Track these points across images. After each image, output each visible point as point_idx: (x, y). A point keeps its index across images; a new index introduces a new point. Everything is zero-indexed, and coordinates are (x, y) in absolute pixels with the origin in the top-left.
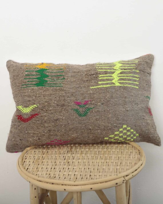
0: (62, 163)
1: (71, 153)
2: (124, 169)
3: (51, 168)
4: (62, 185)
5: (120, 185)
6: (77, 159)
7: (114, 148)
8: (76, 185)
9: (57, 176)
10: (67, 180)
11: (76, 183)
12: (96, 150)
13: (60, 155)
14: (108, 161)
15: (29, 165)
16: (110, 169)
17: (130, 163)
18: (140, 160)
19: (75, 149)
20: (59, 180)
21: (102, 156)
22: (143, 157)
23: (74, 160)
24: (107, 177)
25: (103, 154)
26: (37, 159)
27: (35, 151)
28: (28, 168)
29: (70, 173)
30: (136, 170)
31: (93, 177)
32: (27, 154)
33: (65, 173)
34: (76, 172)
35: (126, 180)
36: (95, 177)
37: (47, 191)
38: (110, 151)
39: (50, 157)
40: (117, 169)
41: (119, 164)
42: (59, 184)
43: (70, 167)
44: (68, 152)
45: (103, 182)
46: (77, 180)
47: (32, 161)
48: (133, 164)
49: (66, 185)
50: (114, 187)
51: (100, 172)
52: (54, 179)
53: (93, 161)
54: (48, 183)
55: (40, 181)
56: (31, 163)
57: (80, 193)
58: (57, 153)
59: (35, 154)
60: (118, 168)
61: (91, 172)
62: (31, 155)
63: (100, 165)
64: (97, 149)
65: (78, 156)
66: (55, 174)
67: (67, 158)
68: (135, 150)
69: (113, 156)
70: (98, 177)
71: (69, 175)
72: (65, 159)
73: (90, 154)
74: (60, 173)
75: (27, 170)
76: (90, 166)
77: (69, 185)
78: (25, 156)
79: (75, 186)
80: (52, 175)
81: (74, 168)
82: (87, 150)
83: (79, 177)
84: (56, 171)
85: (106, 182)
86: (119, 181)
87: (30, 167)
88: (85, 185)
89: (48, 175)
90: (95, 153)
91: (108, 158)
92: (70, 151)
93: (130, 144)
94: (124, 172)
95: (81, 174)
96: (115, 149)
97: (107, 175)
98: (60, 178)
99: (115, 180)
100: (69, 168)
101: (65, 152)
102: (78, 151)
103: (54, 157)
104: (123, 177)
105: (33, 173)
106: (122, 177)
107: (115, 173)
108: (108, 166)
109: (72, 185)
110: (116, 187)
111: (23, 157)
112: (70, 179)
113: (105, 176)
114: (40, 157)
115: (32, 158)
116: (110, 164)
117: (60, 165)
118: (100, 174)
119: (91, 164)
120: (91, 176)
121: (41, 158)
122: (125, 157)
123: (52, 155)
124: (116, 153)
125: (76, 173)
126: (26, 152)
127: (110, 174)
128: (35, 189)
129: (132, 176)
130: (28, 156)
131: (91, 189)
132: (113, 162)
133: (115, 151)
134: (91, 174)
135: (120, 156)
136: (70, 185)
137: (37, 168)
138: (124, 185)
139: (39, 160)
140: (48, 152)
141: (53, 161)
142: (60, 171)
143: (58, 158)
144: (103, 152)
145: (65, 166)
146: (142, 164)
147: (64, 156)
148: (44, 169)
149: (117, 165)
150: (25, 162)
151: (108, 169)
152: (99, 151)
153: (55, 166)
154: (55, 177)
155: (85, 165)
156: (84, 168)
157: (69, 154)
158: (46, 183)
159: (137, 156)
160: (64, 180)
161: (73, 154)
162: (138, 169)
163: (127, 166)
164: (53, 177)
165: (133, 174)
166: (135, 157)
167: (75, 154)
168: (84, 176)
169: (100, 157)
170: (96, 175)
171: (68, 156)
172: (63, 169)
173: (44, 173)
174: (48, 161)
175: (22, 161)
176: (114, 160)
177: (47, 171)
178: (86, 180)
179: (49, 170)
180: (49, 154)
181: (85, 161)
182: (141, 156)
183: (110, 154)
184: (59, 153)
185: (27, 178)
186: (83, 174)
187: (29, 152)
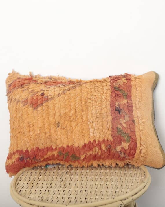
0: (58, 185)
1: (69, 174)
2: (123, 192)
3: (46, 190)
6: (75, 181)
9: (50, 199)
10: (59, 204)
12: (97, 171)
13: (58, 177)
14: (108, 183)
15: (23, 187)
16: (108, 192)
19: (75, 170)
20: (51, 203)
21: (102, 177)
22: (147, 179)
23: (71, 182)
24: (103, 200)
25: (105, 176)
26: (32, 181)
27: (31, 172)
28: (20, 191)
29: (64, 196)
30: (137, 193)
31: (88, 201)
32: (23, 175)
33: (59, 196)
34: (71, 194)
35: (123, 204)
38: (112, 173)
39: (46, 179)
40: (116, 192)
41: (119, 186)
43: (65, 189)
44: (66, 173)
45: (98, 206)
46: (70, 203)
47: (26, 183)
48: (135, 186)
51: (96, 195)
52: (46, 202)
53: (92, 183)
54: (39, 206)
55: (31, 204)
56: (25, 185)
59: (31, 175)
60: (118, 190)
61: (87, 195)
62: (27, 177)
63: (98, 187)
65: (77, 177)
66: (48, 197)
67: (64, 179)
68: (140, 171)
69: (115, 178)
70: (94, 200)
71: (63, 198)
72: (62, 181)
73: (90, 175)
74: (54, 195)
75: (19, 193)
76: (87, 189)
80: (45, 198)
81: (69, 191)
82: (88, 171)
83: (73, 200)
84: (50, 194)
85: (101, 206)
86: (116, 205)
87: (23, 189)
89: (40, 198)
90: (96, 174)
91: (109, 180)
92: (69, 173)
94: (123, 194)
97: (103, 198)
98: (52, 201)
99: (111, 203)
100: (64, 191)
101: (64, 173)
102: (78, 172)
103: (50, 179)
104: (121, 200)
105: (25, 196)
107: (113, 196)
108: (107, 188)
111: (18, 178)
112: (63, 202)
114: (35, 178)
115: (27, 179)
116: (109, 186)
117: (55, 187)
118: (97, 197)
119: (89, 186)
120: (86, 199)
121: (36, 180)
122: (128, 179)
123: (49, 177)
124: (119, 174)
126: (22, 173)
127: (108, 198)
129: (131, 200)
130: (23, 177)
132: (113, 185)
133: (117, 173)
134: (87, 197)
135: (122, 178)
137: (30, 190)
139: (34, 182)
140: (45, 173)
141: (49, 183)
142: (54, 194)
143: (55, 179)
144: (104, 174)
145: (61, 189)
146: (144, 187)
147: (62, 177)
148: (38, 192)
149: (117, 188)
150: (19, 184)
151: (106, 192)
152: (100, 172)
153: (50, 189)
154: (47, 201)
155: (82, 187)
156: (81, 191)
157: (67, 175)
158: (37, 206)
159: (141, 178)
160: (56, 203)
161: (72, 175)
162: (139, 192)
163: (128, 188)
164: (45, 200)
165: (132, 197)
166: (138, 179)
167: (74, 175)
168: (78, 200)
169: (101, 179)
170: (92, 198)
171: (66, 178)
172: (58, 191)
173: (37, 196)
174: (43, 183)
175: (16, 183)
176: (115, 182)
177: (41, 194)
178: (80, 203)
179: (43, 192)
180: (46, 176)
181: (83, 183)
182: (145, 178)
183: (112, 176)
184: (56, 175)
185: (18, 201)
186: (78, 197)
187: (25, 173)
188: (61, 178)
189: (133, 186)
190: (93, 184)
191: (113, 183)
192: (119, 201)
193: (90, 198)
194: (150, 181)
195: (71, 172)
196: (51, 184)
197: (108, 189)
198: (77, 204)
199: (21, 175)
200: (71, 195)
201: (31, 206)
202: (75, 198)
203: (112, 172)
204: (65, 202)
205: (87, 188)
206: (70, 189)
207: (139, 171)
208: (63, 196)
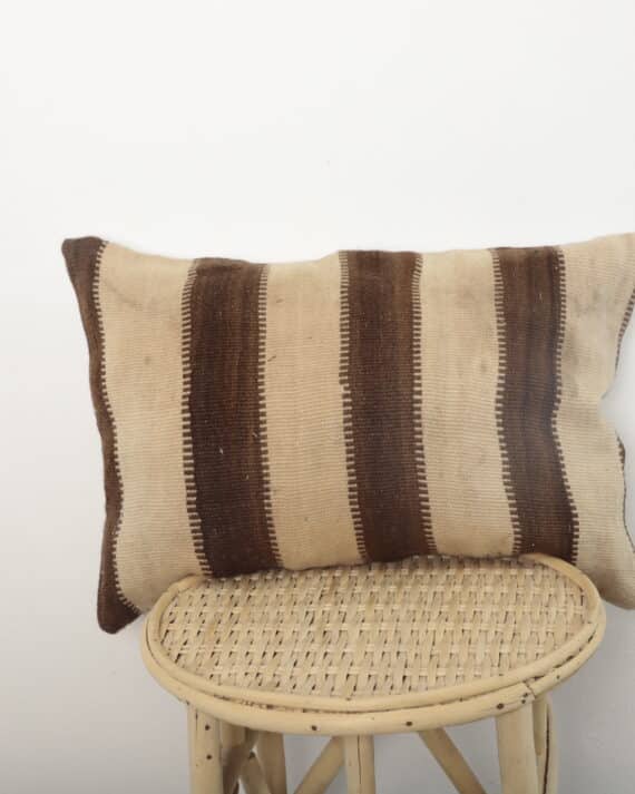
0: (303, 636)
1: (333, 599)
2: (526, 655)
3: (264, 654)
4: (305, 711)
5: (510, 712)
6: (357, 622)
7: (491, 580)
8: (355, 712)
9: (285, 680)
10: (320, 696)
11: (354, 704)
12: (424, 589)
13: (296, 609)
14: (467, 626)
15: (185, 644)
16: (475, 656)
17: (550, 635)
18: (583, 623)
19: (349, 585)
20: (291, 693)
21: (445, 608)
22: (596, 612)
23: (344, 625)
24: (464, 681)
25: (451, 603)
26: (213, 624)
27: (203, 596)
28: (179, 655)
29: (332, 670)
30: (571, 658)
31: (415, 684)
32: (176, 606)
33: (314, 671)
34: (351, 664)
35: (533, 693)
36: (423, 684)
37: (250, 734)
38: (476, 593)
39: (257, 617)
40: (500, 654)
41: (508, 637)
42: (293, 709)
43: (331, 649)
44: (322, 596)
45: (451, 701)
46: (356, 692)
47: (192, 629)
48: (560, 635)
49: (317, 711)
50: (493, 720)
51: (438, 666)
52: (273, 691)
53: (415, 629)
54: (252, 704)
55: (225, 699)
56: (192, 636)
57: (370, 739)
58: (284, 601)
59: (205, 605)
60: (505, 649)
61: (406, 666)
62: (190, 610)
63: (438, 641)
64: (430, 584)
65: (360, 610)
66: (277, 673)
67: (318, 617)
68: (565, 586)
69: (488, 610)
70: (432, 682)
71: (327, 676)
72: (312, 622)
73: (404, 601)
74: (296, 669)
75: (176, 661)
76: (402, 646)
77: (327, 712)
78: (167, 614)
79: (351, 715)
80: (268, 678)
81: (344, 654)
82: (392, 588)
83: (363, 682)
84: (282, 663)
85: (461, 700)
86: (509, 696)
87: (188, 649)
88: (388, 710)
89: (251, 678)
90: (421, 599)
91: (469, 616)
92: (330, 594)
93: (548, 568)
94: (527, 663)
95: (372, 673)
96: (493, 585)
97: (464, 676)
98: (294, 687)
99: (493, 691)
100: (326, 654)
102: (360, 594)
103: (273, 616)
105: (199, 672)
106: (519, 682)
107: (495, 669)
108: (470, 643)
109: (341, 712)
110: (497, 716)
111: (163, 614)
112: (333, 689)
113: (460, 679)
114: (222, 614)
115: (195, 617)
116: (475, 636)
117: (294, 642)
118: (441, 673)
119: (406, 637)
120: (407, 680)
121: (225, 619)
122: (530, 613)
123: (267, 609)
124: (497, 598)
125: (354, 671)
126: (173, 599)
127: (477, 673)
128: (207, 728)
129: (555, 679)
130: (179, 612)
131: (409, 724)
132: (486, 632)
133: (492, 594)
134: (407, 674)
135: (510, 609)
136: (334, 712)
137: (213, 653)
138: (528, 710)
139: (220, 626)
140: (250, 597)
141: (270, 628)
142: (295, 664)
143: (287, 617)
144: (448, 597)
145: (314, 648)
146: (591, 638)
147: (311, 610)
148: (239, 657)
150: (170, 634)
151: (469, 654)
152: (435, 593)
153: (277, 648)
154: (278, 685)
155: (386, 642)
156: (383, 653)
157: (326, 602)
158: (247, 704)
159: (575, 609)
160: (310, 694)
161: (342, 602)
162: (576, 653)
163: (538, 643)
164: (271, 683)
165: (559, 671)
166: (565, 613)
167: (349, 603)
168: (380, 681)
169: (440, 613)
170: (426, 677)
171: (323, 612)
172: (307, 656)
173: (239, 670)
174: (251, 629)
175: (160, 630)
176: (489, 622)
177: (250, 663)
178: (390, 693)
179: (257, 658)
180: (253, 605)
181: (384, 626)
182: (587, 607)
183: (476, 603)
184: (289, 602)
185: (179, 689)
186: (377, 671)
187: (184, 597)
188: (307, 613)
189: (553, 634)
190: (418, 632)
191: (484, 627)
193: (420, 677)
195: (336, 593)
196: (278, 632)
197: (471, 646)
198: (380, 696)
199: (170, 606)
200: (352, 668)
201: (228, 703)
202: (370, 676)
203: (473, 591)
204: (336, 688)
205: (400, 641)
206: (345, 647)
207: (562, 588)
208: (326, 669)
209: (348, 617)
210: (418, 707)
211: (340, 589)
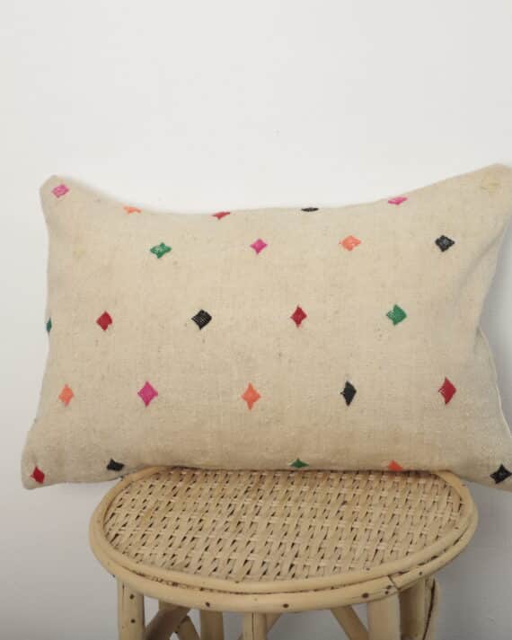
0: (221, 524)
1: (254, 495)
2: (397, 552)
3: (185, 538)
4: (202, 589)
5: (375, 600)
6: (267, 516)
7: (388, 486)
8: (242, 593)
9: (194, 564)
10: (217, 577)
11: (242, 587)
12: (331, 490)
13: (222, 502)
14: (356, 525)
15: (124, 525)
16: (355, 551)
17: (423, 536)
19: (271, 484)
20: (195, 573)
22: (465, 519)
23: (257, 517)
24: (340, 572)
26: (150, 510)
27: (151, 486)
28: (117, 535)
29: (234, 556)
30: (435, 557)
31: (298, 572)
32: (127, 493)
33: (220, 556)
34: (252, 552)
35: (395, 586)
36: (306, 572)
39: (189, 506)
40: (377, 550)
41: (388, 536)
42: (193, 587)
43: (239, 538)
44: (246, 492)
45: (323, 589)
46: (248, 576)
47: (134, 513)
48: (431, 537)
49: (211, 590)
51: (322, 558)
52: (182, 571)
53: (313, 524)
54: (162, 581)
55: (142, 575)
56: (131, 520)
58: (215, 493)
59: (150, 494)
60: (382, 547)
61: (296, 556)
62: (137, 497)
63: (329, 536)
64: (337, 487)
65: (273, 506)
66: (190, 555)
67: (238, 509)
68: (449, 495)
69: (378, 512)
70: (313, 571)
71: (229, 560)
72: (232, 513)
74: (206, 553)
75: (113, 540)
76: (298, 538)
77: (220, 591)
78: (116, 502)
79: (239, 596)
80: (180, 559)
81: (249, 542)
82: (305, 489)
83: (257, 569)
84: (196, 548)
85: (332, 588)
86: (373, 588)
87: (125, 530)
88: (270, 593)
89: (167, 558)
90: (325, 499)
91: (361, 516)
92: (252, 491)
93: (439, 478)
94: (397, 559)
95: (266, 560)
96: (389, 490)
97: (340, 568)
98: (199, 568)
99: (361, 582)
100: (234, 541)
102: (278, 491)
103: (201, 506)
104: (389, 576)
105: (127, 551)
108: (354, 539)
109: (231, 593)
110: (364, 604)
111: (114, 499)
112: (230, 572)
113: (336, 570)
114: (161, 502)
115: (139, 504)
116: (361, 534)
117: (211, 530)
118: (323, 563)
119: (304, 529)
120: (293, 568)
121: (163, 507)
122: (413, 516)
123: (199, 500)
124: (389, 502)
125: (252, 557)
126: (126, 488)
127: (352, 566)
128: (132, 597)
129: (417, 575)
130: (129, 498)
131: (286, 606)
132: (371, 530)
133: (386, 498)
134: (295, 563)
135: (397, 512)
136: (225, 592)
137: (144, 535)
139: (157, 512)
140: (189, 489)
141: (196, 518)
142: (206, 549)
143: (212, 508)
145: (226, 535)
146: (457, 541)
147: (233, 503)
148: (164, 541)
149: (381, 541)
150: (115, 517)
151: (351, 549)
152: (339, 494)
153: (196, 533)
154: (187, 566)
155: (285, 534)
156: (281, 544)
157: (248, 497)
158: (157, 581)
159: (451, 515)
160: (210, 575)
161: (261, 498)
162: (441, 553)
163: (411, 543)
164: (181, 563)
165: (422, 569)
166: (442, 518)
167: (267, 499)
168: (271, 568)
169: (338, 512)
170: (310, 567)
171: (243, 505)
172: (218, 542)
173: (160, 551)
174: (180, 516)
175: (106, 514)
176: (376, 522)
177: (170, 546)
178: (275, 578)
179: (177, 542)
180: (189, 496)
181: (288, 521)
182: (461, 514)
183: (370, 505)
184: (218, 495)
185: (109, 564)
186: (271, 560)
187: (136, 487)
188: (230, 505)
189: (426, 535)
190: (315, 527)
191: (370, 526)
192: (382, 576)
193: (305, 566)
194: (474, 524)
195: (259, 490)
196: (201, 520)
197: (355, 542)
198: (267, 580)
199: (122, 494)
200: (252, 555)
201: (142, 579)
202: (264, 563)
203: (371, 495)
204: (234, 571)
205: (297, 535)
206: (252, 536)
207: (446, 496)
208: (231, 555)
209: (262, 512)
210: (293, 592)
211: (263, 487)
